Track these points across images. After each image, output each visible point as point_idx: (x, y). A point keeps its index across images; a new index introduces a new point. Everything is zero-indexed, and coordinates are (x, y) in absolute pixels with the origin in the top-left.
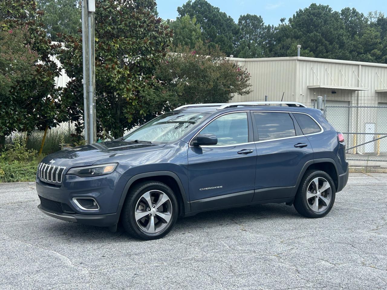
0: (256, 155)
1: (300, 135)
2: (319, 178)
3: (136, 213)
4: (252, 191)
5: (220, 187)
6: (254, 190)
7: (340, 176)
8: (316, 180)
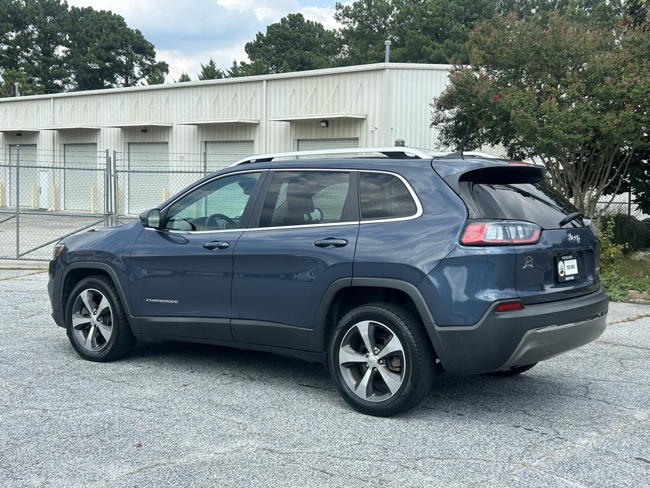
0: (231, 254)
1: (350, 221)
2: (370, 323)
3: (73, 317)
4: (227, 321)
5: (175, 302)
6: (231, 319)
7: (438, 328)
8: (363, 327)
